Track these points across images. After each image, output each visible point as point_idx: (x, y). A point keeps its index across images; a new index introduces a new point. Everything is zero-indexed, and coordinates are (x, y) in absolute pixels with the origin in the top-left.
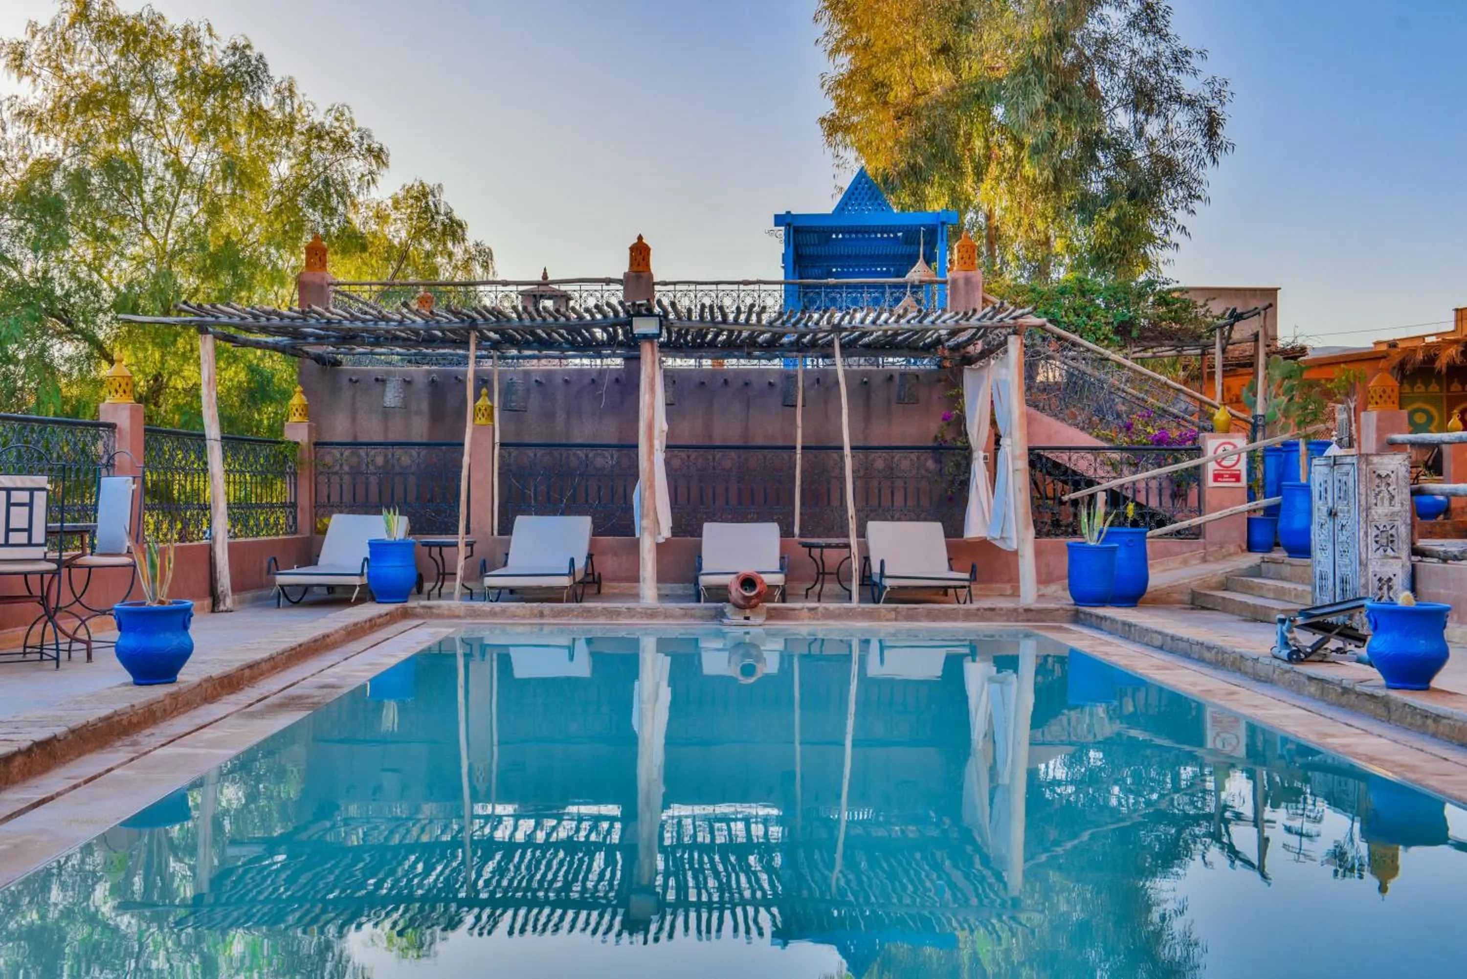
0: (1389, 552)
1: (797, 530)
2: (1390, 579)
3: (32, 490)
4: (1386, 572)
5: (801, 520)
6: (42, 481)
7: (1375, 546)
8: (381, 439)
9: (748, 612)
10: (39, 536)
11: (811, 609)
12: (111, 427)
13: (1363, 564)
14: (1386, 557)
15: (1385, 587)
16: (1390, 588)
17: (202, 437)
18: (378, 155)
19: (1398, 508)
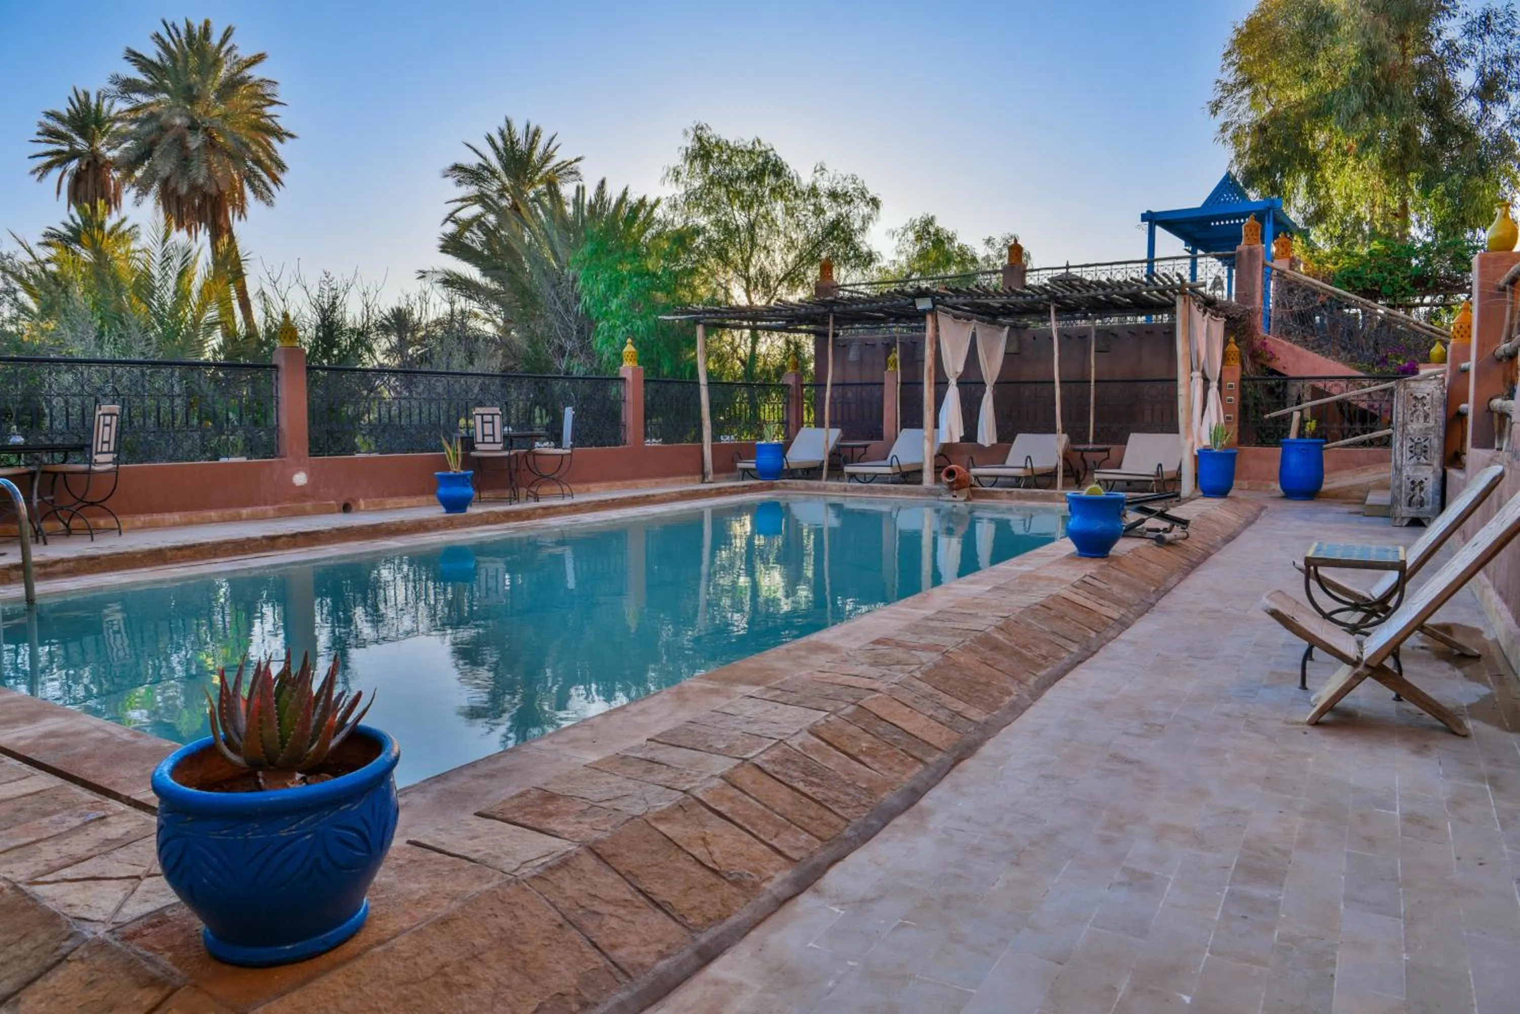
0: (1422, 460)
1: (1091, 439)
2: (1422, 482)
3: (493, 415)
4: (1420, 475)
5: (1095, 431)
6: (497, 410)
7: (1409, 455)
8: (858, 381)
9: (955, 493)
10: (498, 439)
11: (1009, 493)
12: (624, 379)
13: (1399, 470)
14: (1419, 464)
15: (1418, 489)
16: (1422, 489)
17: (698, 383)
18: (875, 203)
19: (1431, 423)
